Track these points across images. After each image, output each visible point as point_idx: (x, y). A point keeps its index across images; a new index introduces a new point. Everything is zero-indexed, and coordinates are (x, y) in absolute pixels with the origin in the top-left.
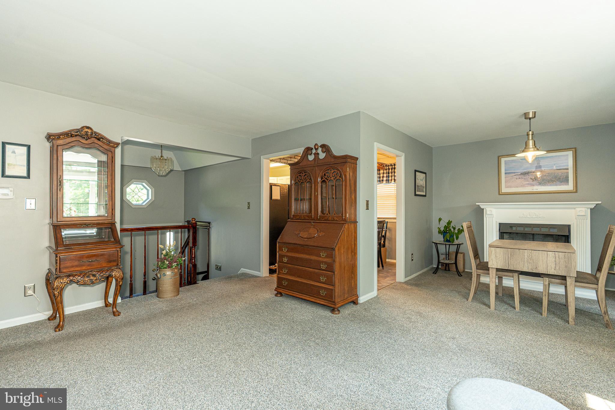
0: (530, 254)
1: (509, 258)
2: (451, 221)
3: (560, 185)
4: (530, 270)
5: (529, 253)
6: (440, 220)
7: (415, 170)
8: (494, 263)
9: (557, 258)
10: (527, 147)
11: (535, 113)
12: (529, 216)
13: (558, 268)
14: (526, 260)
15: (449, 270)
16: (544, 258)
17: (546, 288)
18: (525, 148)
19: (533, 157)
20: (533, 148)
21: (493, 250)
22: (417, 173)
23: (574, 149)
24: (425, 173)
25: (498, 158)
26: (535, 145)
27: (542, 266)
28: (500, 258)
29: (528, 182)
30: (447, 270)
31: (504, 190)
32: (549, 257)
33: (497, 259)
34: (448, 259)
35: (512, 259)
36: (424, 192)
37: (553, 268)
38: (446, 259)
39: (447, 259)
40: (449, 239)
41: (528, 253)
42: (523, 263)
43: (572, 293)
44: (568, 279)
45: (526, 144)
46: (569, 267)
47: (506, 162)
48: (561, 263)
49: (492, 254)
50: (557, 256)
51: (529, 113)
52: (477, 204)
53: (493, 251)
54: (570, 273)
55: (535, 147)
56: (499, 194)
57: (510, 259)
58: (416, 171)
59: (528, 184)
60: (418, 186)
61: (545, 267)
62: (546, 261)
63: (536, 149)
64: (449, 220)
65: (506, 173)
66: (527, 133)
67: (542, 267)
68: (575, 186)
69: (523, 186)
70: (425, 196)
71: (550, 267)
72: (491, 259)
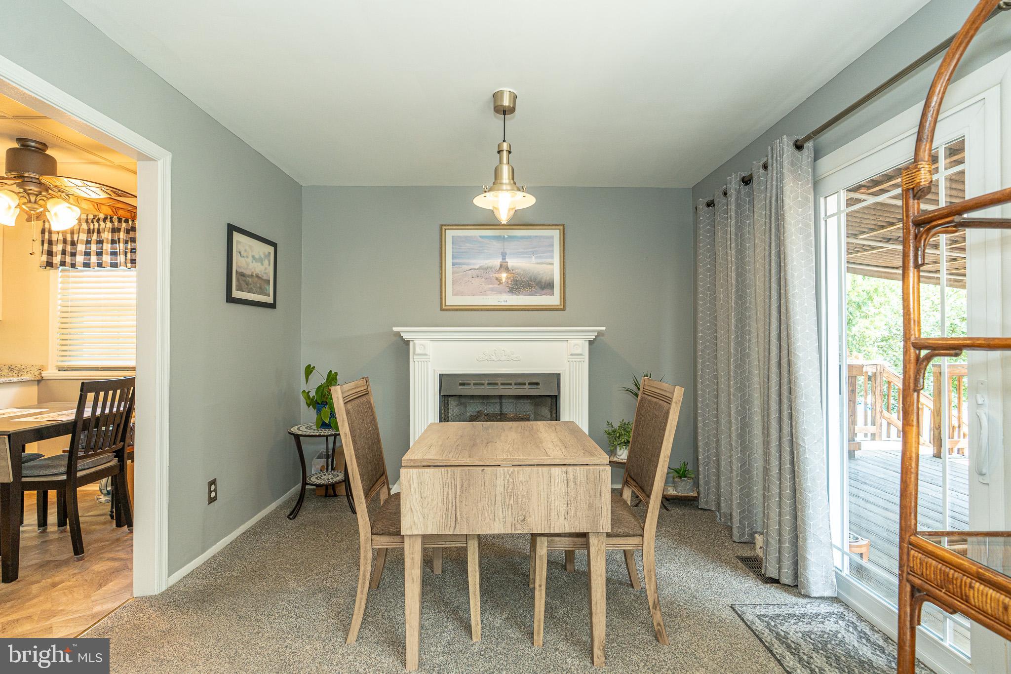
0: (511, 480)
1: (458, 499)
2: (336, 374)
3: (542, 294)
4: (510, 529)
5: (508, 476)
6: (309, 370)
7: (229, 225)
8: (416, 521)
9: (572, 484)
10: (499, 181)
11: (514, 97)
12: (494, 358)
13: (572, 513)
14: (499, 498)
15: (335, 495)
16: (542, 487)
17: (542, 564)
18: (494, 183)
19: (509, 211)
20: (510, 184)
21: (415, 476)
22: (237, 236)
23: (562, 227)
24: (274, 245)
25: (441, 229)
26: (513, 179)
27: (536, 512)
28: (432, 500)
29: (491, 286)
30: (330, 496)
31: (451, 300)
32: (553, 484)
33: (425, 505)
34: (333, 469)
35: (464, 502)
36: (269, 295)
37: (563, 513)
38: (327, 470)
39: (330, 467)
40: (329, 422)
41: (504, 477)
42: (493, 508)
43: (601, 576)
44: (593, 541)
45: (497, 173)
46: (597, 507)
47: (455, 240)
48: (579, 499)
49: (412, 489)
50: (571, 477)
51: (501, 92)
52: (395, 329)
53: (415, 481)
54: (597, 524)
55: (515, 183)
56: (442, 310)
57: (461, 502)
58: (232, 229)
59: (492, 290)
60: (241, 275)
61: (543, 515)
62: (546, 496)
63: (516, 189)
64: (331, 371)
65: (453, 264)
66: (499, 146)
67: (536, 515)
68: (562, 297)
69: (483, 293)
70: (272, 306)
71: (556, 513)
72: (408, 506)
